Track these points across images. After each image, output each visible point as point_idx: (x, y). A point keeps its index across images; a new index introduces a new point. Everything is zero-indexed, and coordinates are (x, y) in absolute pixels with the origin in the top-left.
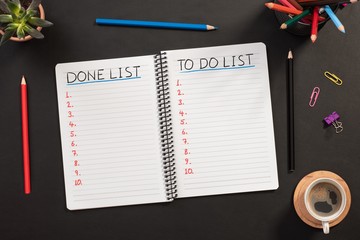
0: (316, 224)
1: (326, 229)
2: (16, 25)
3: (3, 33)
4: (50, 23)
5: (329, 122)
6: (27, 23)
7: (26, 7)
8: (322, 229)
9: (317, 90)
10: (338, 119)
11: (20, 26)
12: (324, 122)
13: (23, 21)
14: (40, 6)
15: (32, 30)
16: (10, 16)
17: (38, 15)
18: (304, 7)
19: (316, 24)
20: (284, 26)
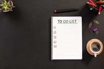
0: (93, 54)
2: (5, 7)
3: (1, 10)
4: (15, 7)
5: (94, 31)
6: (8, 6)
7: (8, 2)
8: (94, 56)
9: (91, 23)
10: (97, 30)
12: (93, 31)
13: (7, 6)
14: (12, 2)
15: (9, 9)
16: (3, 5)
17: (11, 4)
18: (97, 4)
19: (100, 10)
20: (91, 9)
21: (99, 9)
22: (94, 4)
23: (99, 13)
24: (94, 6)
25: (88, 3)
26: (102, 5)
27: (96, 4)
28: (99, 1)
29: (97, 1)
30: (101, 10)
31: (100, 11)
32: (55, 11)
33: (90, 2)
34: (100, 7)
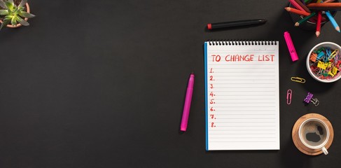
1: (325, 151)
2: (11, 16)
3: (2, 22)
4: (34, 16)
6: (18, 15)
7: (17, 5)
11: (13, 17)
13: (15, 14)
14: (27, 4)
15: (22, 20)
16: (7, 11)
17: (25, 10)
18: (312, 10)
19: (320, 23)
20: (297, 24)
21: (316, 21)
22: (303, 12)
23: (318, 33)
24: (304, 16)
25: (289, 9)
26: (324, 12)
27: (308, 9)
28: (316, 2)
29: (311, 2)
30: (322, 25)
31: (319, 27)
32: (209, 26)
33: (293, 6)
34: (320, 16)
